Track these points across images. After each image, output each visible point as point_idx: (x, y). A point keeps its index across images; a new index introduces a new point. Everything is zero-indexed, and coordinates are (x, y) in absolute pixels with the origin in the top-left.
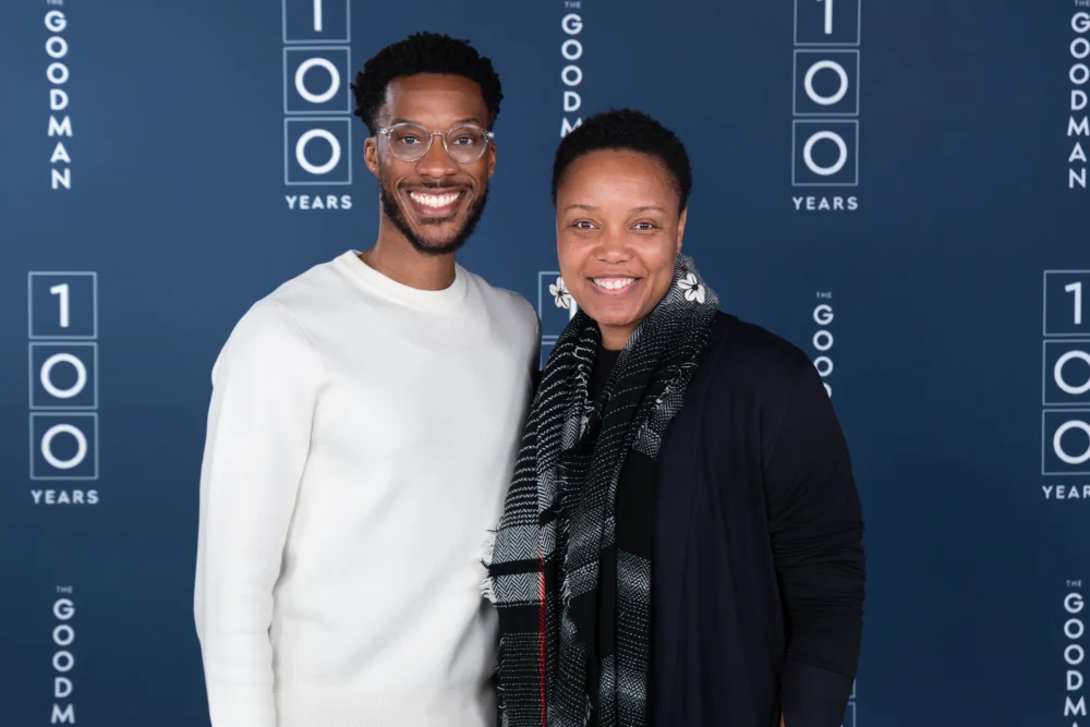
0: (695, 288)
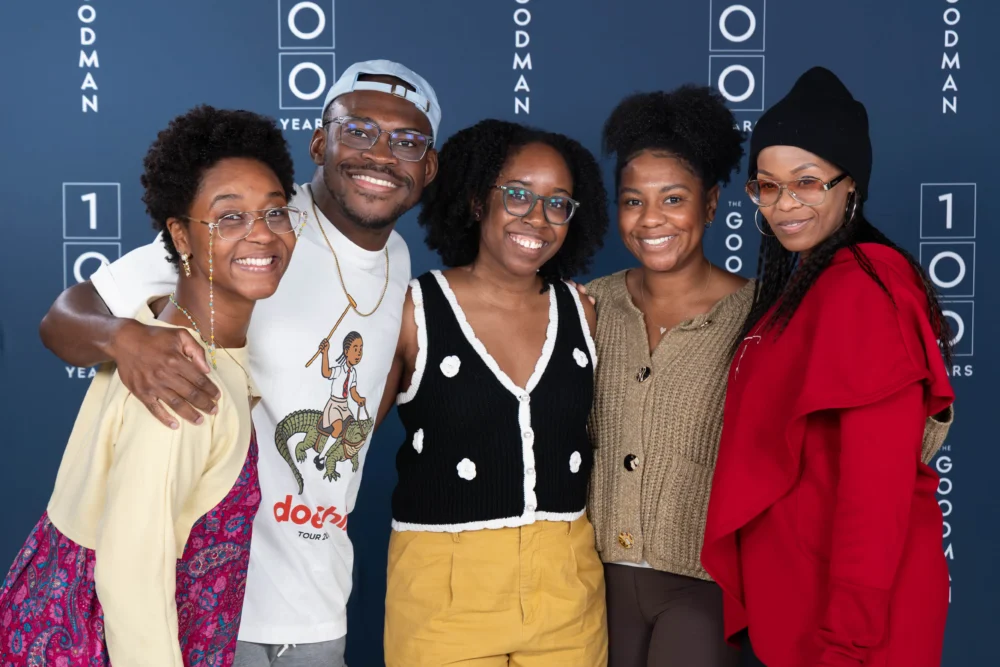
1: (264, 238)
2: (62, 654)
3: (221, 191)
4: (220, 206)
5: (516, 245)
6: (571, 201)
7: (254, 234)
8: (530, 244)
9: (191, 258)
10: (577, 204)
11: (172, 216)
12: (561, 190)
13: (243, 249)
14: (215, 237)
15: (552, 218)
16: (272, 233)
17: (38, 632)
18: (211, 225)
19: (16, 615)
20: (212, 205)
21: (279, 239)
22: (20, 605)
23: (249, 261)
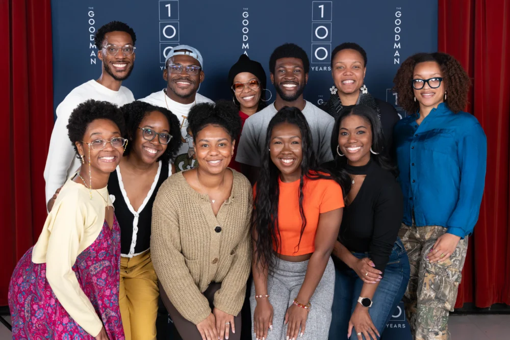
0: (365, 89)
1: (110, 149)
2: (35, 304)
3: (94, 131)
4: (94, 137)
5: (147, 151)
6: (169, 135)
7: (106, 148)
8: (152, 152)
9: (84, 157)
10: (172, 137)
11: (77, 140)
12: (166, 131)
13: (102, 154)
14: (91, 149)
15: (161, 141)
16: (113, 148)
17: (28, 295)
18: (89, 144)
19: (19, 288)
20: (91, 137)
21: (116, 149)
22: (20, 284)
23: (104, 158)
